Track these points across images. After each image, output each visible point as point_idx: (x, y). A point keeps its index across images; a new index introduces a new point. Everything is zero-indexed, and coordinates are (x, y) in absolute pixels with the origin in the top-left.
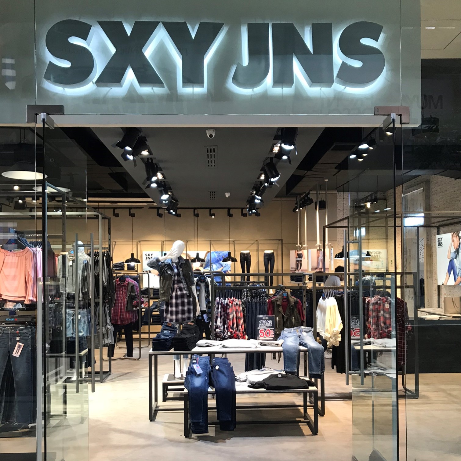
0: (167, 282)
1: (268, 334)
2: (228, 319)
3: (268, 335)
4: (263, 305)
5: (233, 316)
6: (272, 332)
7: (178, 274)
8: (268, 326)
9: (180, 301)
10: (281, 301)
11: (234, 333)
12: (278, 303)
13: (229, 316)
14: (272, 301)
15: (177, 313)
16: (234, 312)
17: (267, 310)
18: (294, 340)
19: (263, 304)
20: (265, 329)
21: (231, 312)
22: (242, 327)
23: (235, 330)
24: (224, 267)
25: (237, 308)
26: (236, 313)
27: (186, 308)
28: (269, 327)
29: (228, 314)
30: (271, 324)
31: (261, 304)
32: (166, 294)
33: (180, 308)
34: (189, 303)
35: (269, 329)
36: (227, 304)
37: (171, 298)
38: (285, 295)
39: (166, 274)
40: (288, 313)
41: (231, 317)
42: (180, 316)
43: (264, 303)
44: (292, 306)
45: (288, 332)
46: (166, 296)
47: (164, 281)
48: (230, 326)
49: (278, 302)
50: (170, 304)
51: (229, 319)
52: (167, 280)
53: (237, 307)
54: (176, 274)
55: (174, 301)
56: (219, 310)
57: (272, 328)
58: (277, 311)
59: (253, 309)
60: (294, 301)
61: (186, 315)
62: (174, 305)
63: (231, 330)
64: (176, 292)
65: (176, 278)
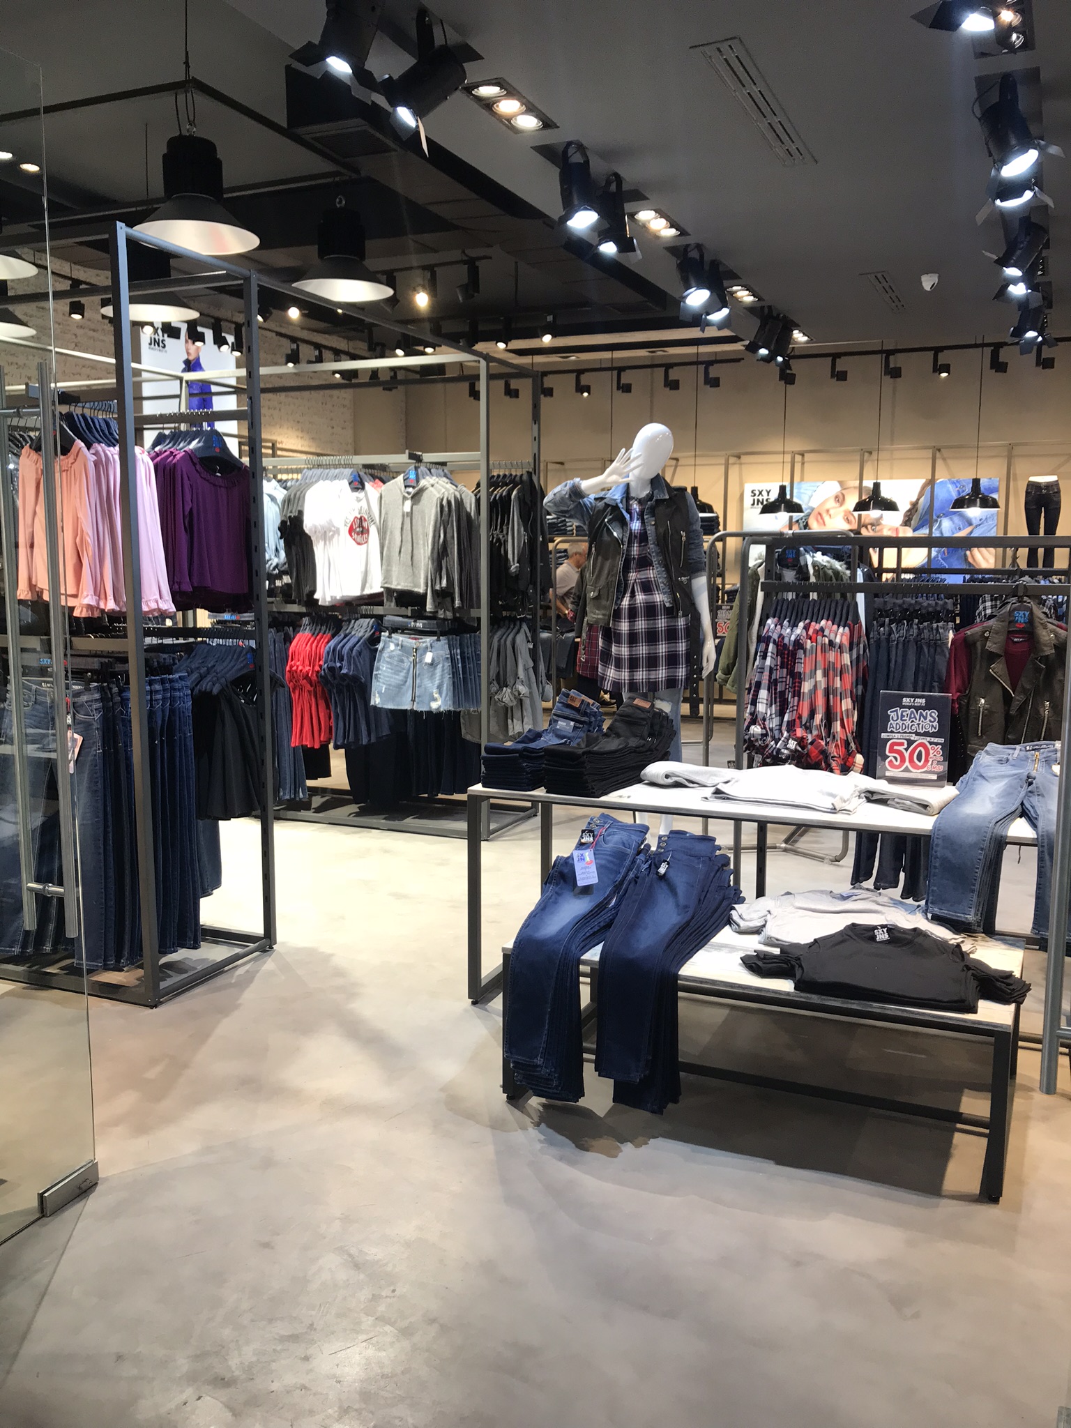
0: (608, 564)
1: (919, 759)
2: (797, 693)
3: (920, 764)
4: (932, 650)
5: (815, 686)
6: (936, 754)
7: (643, 537)
8: (920, 731)
9: (641, 625)
10: (1001, 638)
11: (812, 743)
12: (990, 646)
13: (800, 683)
14: (965, 639)
15: (633, 664)
16: (819, 673)
17: (944, 671)
18: (999, 796)
19: (929, 647)
20: (910, 742)
21: (808, 672)
22: (843, 726)
23: (815, 733)
24: (977, 526)
25: (832, 659)
26: (826, 674)
27: (662, 649)
28: (926, 734)
29: (797, 678)
30: (935, 724)
31: (921, 648)
32: (604, 602)
33: (643, 650)
34: (672, 635)
35: (925, 740)
36: (798, 644)
37: (617, 615)
38: (1021, 617)
39: (606, 538)
40: (1028, 687)
41: (806, 687)
42: (641, 675)
43: (937, 644)
44: (1046, 659)
45: (998, 757)
46: (605, 608)
47: (600, 558)
48: (800, 717)
49: (988, 644)
50: (615, 633)
51: (799, 697)
52: (606, 559)
53: (832, 656)
54: (636, 537)
55: (624, 626)
56: (768, 662)
57: (936, 740)
58: (983, 677)
59: (892, 665)
60: (1055, 642)
61: (661, 673)
62: (625, 639)
63: (800, 732)
64: (633, 595)
65: (635, 550)
